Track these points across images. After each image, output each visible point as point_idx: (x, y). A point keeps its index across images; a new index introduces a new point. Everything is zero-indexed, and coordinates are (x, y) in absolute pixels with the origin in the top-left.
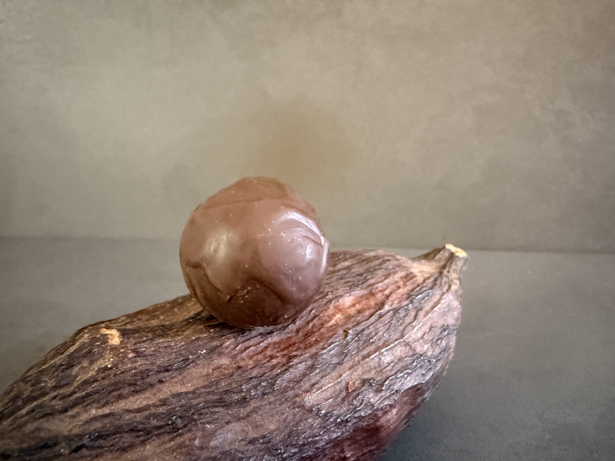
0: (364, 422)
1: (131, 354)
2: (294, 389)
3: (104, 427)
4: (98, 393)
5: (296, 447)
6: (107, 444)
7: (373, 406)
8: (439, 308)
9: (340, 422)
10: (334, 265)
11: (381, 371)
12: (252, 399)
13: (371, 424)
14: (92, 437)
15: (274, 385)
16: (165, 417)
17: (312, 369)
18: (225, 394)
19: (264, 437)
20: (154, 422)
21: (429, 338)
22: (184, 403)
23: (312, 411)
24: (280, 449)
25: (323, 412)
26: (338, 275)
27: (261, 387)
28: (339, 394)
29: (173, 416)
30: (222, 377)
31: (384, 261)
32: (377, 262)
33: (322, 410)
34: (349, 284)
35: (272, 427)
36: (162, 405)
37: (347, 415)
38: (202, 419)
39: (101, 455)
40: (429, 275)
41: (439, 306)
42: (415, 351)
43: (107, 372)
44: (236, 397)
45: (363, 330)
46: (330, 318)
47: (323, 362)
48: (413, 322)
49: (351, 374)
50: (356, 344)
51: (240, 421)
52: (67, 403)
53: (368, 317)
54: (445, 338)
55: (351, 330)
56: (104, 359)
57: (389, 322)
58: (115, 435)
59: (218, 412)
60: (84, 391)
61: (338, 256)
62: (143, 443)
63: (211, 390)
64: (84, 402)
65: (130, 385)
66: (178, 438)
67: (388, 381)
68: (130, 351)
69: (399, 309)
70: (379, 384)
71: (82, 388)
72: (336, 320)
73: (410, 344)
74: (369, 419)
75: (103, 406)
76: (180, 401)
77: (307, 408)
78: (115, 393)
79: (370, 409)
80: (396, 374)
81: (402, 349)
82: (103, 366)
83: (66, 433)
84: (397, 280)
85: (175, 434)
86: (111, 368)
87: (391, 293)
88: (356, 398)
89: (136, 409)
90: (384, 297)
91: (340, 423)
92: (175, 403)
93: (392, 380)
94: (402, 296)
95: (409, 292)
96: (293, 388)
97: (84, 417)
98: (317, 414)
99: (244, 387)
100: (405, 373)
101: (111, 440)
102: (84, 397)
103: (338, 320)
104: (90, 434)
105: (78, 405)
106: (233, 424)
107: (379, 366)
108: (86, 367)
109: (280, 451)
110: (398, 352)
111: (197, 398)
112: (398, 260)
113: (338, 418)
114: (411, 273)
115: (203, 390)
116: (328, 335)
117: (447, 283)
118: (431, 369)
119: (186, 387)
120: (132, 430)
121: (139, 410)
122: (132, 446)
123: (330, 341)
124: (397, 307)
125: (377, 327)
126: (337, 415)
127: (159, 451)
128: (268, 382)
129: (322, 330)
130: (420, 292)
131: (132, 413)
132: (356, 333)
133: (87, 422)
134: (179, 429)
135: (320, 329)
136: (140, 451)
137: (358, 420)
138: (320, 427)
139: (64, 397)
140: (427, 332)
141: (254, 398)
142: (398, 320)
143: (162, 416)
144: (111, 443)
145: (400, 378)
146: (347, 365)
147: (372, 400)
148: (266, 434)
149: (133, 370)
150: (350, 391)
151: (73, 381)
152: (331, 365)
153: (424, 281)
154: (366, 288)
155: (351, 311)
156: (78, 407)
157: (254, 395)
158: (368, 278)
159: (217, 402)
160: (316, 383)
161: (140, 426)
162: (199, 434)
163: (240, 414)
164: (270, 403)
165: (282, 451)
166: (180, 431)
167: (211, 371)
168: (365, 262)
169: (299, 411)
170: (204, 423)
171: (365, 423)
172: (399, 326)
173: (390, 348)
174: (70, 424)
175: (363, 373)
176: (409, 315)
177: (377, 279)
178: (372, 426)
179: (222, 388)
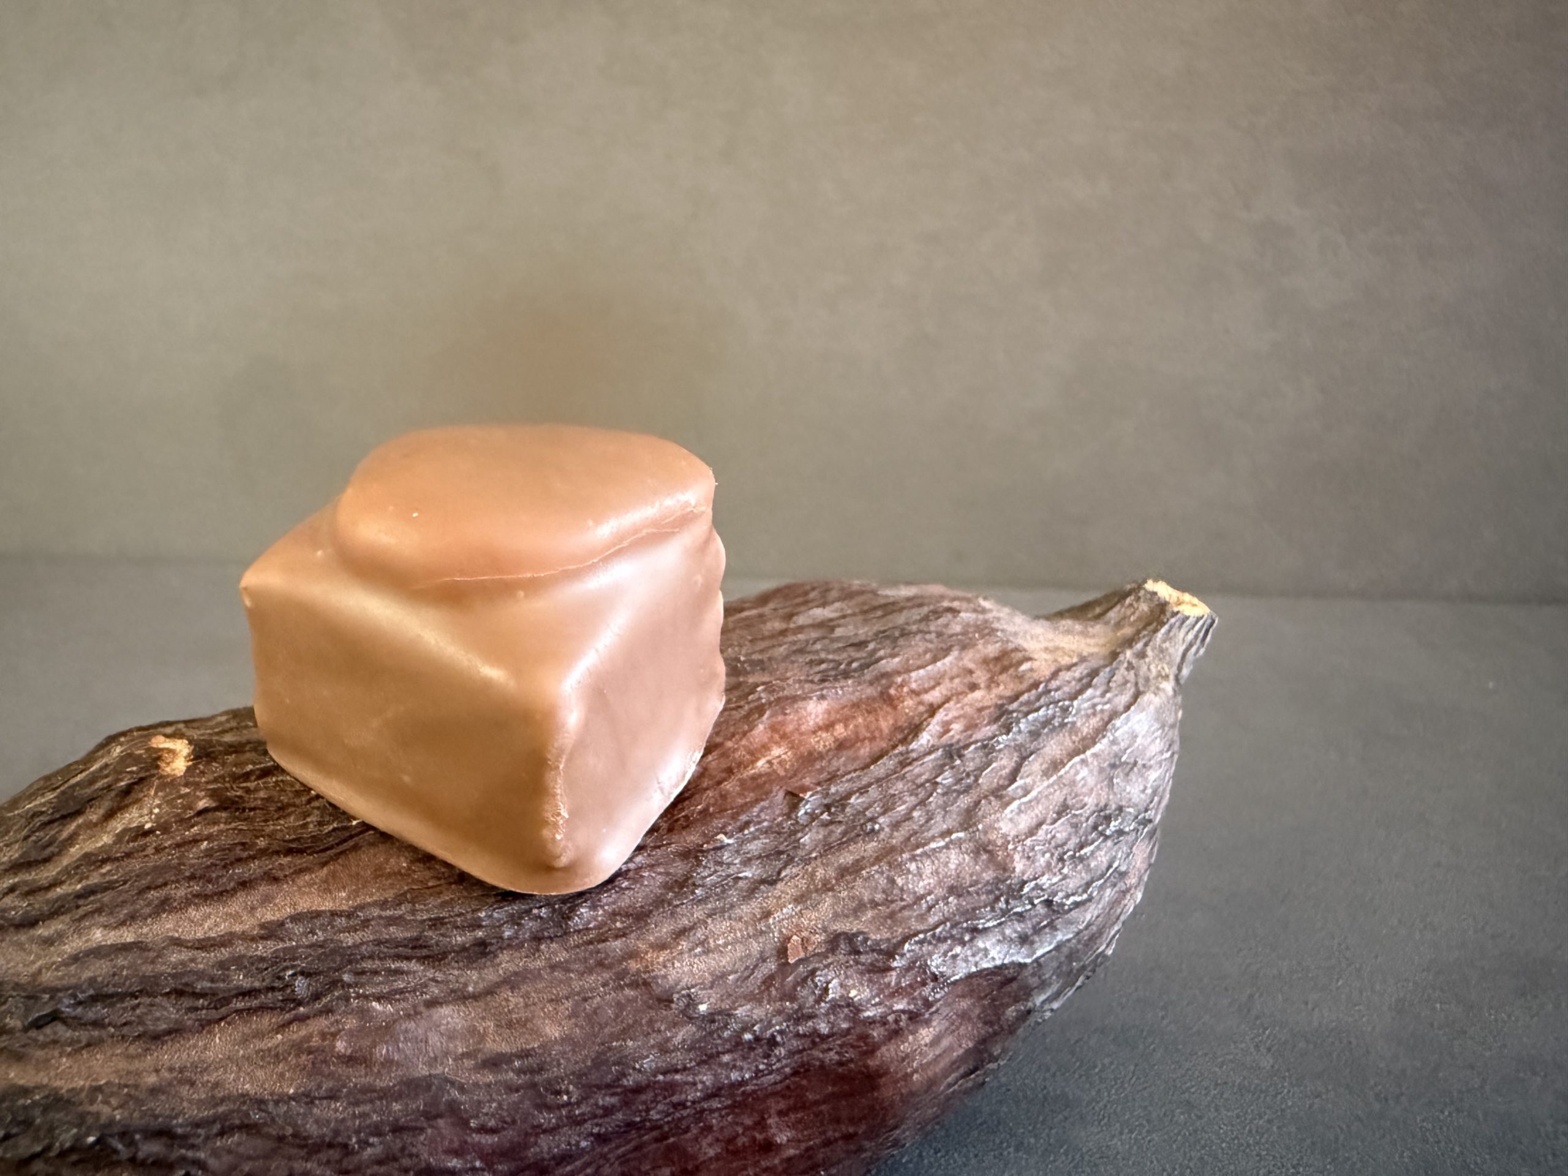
0: (824, 1051)
1: (204, 801)
2: (624, 935)
3: (114, 975)
4: (113, 889)
5: (613, 1095)
6: (114, 1018)
7: (854, 1008)
8: (1095, 755)
9: (750, 1041)
10: (789, 617)
11: (892, 915)
12: (501, 949)
13: (851, 1060)
14: (81, 996)
15: (569, 918)
16: (266, 969)
17: (681, 886)
18: (430, 927)
19: (524, 1054)
20: (240, 980)
21: (1054, 837)
22: (322, 939)
23: (672, 1001)
24: (568, 1093)
25: (703, 1008)
26: (794, 643)
27: (530, 919)
28: (756, 966)
29: (286, 969)
30: (430, 884)
31: (937, 614)
32: (916, 614)
33: (702, 1003)
34: (824, 666)
35: (553, 1031)
36: (263, 938)
37: (774, 1026)
38: (362, 986)
39: (100, 1042)
40: (1075, 660)
41: (1097, 748)
42: (1005, 870)
43: (141, 842)
44: (459, 938)
45: (849, 795)
46: (754, 755)
47: (716, 871)
48: (1005, 787)
49: (800, 914)
50: (822, 833)
51: (464, 1003)
52: (37, 906)
53: (868, 760)
54: (1109, 843)
55: (809, 793)
56: (141, 808)
57: (927, 781)
58: (136, 998)
59: (407, 973)
60: (80, 881)
61: (806, 593)
62: (205, 1025)
63: (398, 913)
64: (78, 907)
65: (192, 877)
66: (294, 1027)
67: (907, 946)
68: (203, 793)
69: (967, 746)
70: (880, 952)
71: (76, 874)
72: (769, 762)
73: (990, 848)
74: (841, 1046)
75: (123, 923)
76: (313, 932)
77: (658, 991)
78: (153, 894)
79: (846, 1018)
80: (936, 927)
81: (964, 859)
82: (135, 825)
83: (24, 980)
84: (971, 666)
85: (287, 1016)
86: (151, 831)
87: (947, 700)
88: (805, 980)
89: (199, 941)
90: (921, 708)
91: (751, 1047)
92: (298, 936)
93: (921, 942)
94: (980, 710)
95: (1000, 702)
96: (622, 934)
97: (73, 945)
98: (684, 1012)
99: (482, 914)
100: (967, 930)
101: (125, 1009)
102: (79, 896)
103: (775, 762)
104: (77, 987)
105: (63, 914)
106: (445, 1011)
107: (887, 902)
108: (96, 825)
109: (565, 1098)
110: (952, 866)
111: (356, 931)
112: (984, 611)
113: (745, 1029)
114: (1016, 650)
115: (376, 912)
116: (740, 801)
117: (1129, 685)
118: (1052, 926)
119: (334, 900)
120: (179, 993)
121: (204, 945)
122: (176, 1031)
123: (744, 818)
124: (958, 741)
125: (892, 791)
126: (743, 1022)
127: (241, 1052)
128: (554, 910)
129: (728, 786)
130: (1038, 704)
131: (187, 947)
132: (826, 802)
133: (75, 959)
134: (299, 1003)
135: (719, 783)
136: (195, 1046)
137: (807, 1043)
138: (691, 1049)
139: (32, 891)
140: (1049, 821)
141: (509, 946)
142: (960, 777)
143: (261, 965)
144: (128, 1016)
145: (949, 942)
146: (786, 889)
147: (853, 993)
148: (533, 1049)
149: (202, 840)
150: (791, 961)
151: (59, 853)
152: (741, 884)
153: (1055, 675)
154: (871, 683)
155: (818, 742)
156: (61, 918)
157: (510, 938)
158: (881, 653)
159: (405, 946)
160: (692, 928)
161: (201, 985)
162: (351, 1023)
163: (466, 985)
164: (553, 967)
165: (573, 1100)
166: (302, 1009)
167: (405, 865)
168: (879, 613)
169: (635, 999)
170: (366, 997)
171: (833, 1056)
172: (959, 793)
173: (925, 854)
174: (38, 957)
175: (836, 916)
176: (994, 765)
177: (908, 660)
178: (852, 1066)
179: (427, 911)
